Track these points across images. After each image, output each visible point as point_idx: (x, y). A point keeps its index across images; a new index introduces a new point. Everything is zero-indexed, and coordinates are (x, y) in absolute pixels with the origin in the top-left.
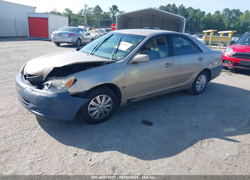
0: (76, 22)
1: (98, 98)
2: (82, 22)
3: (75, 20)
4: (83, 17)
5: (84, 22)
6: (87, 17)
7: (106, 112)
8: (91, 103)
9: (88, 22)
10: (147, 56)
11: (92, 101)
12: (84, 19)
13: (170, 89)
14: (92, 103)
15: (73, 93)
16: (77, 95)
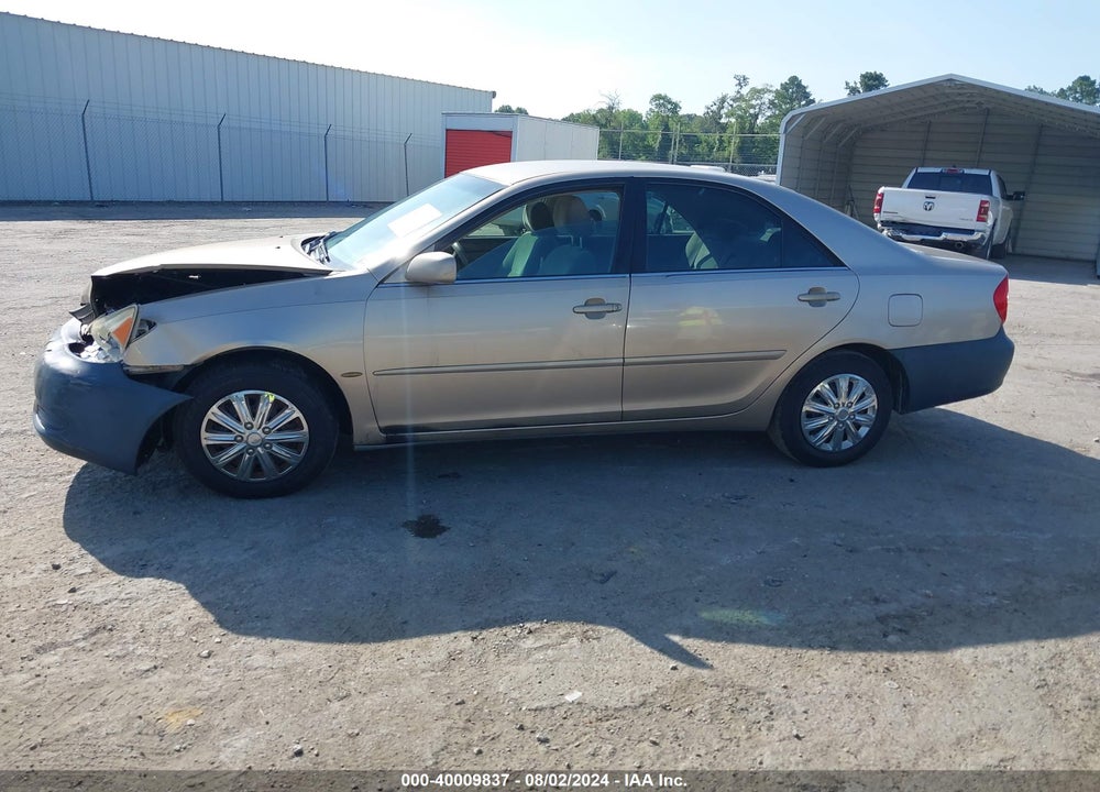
0: (691, 148)
1: (239, 401)
2: (718, 149)
3: (691, 141)
4: (724, 128)
5: (724, 150)
6: (742, 129)
7: (279, 462)
8: (209, 416)
9: (741, 149)
10: (447, 260)
11: (214, 408)
12: (725, 136)
13: (623, 416)
14: (214, 414)
15: (141, 370)
16: (156, 378)
